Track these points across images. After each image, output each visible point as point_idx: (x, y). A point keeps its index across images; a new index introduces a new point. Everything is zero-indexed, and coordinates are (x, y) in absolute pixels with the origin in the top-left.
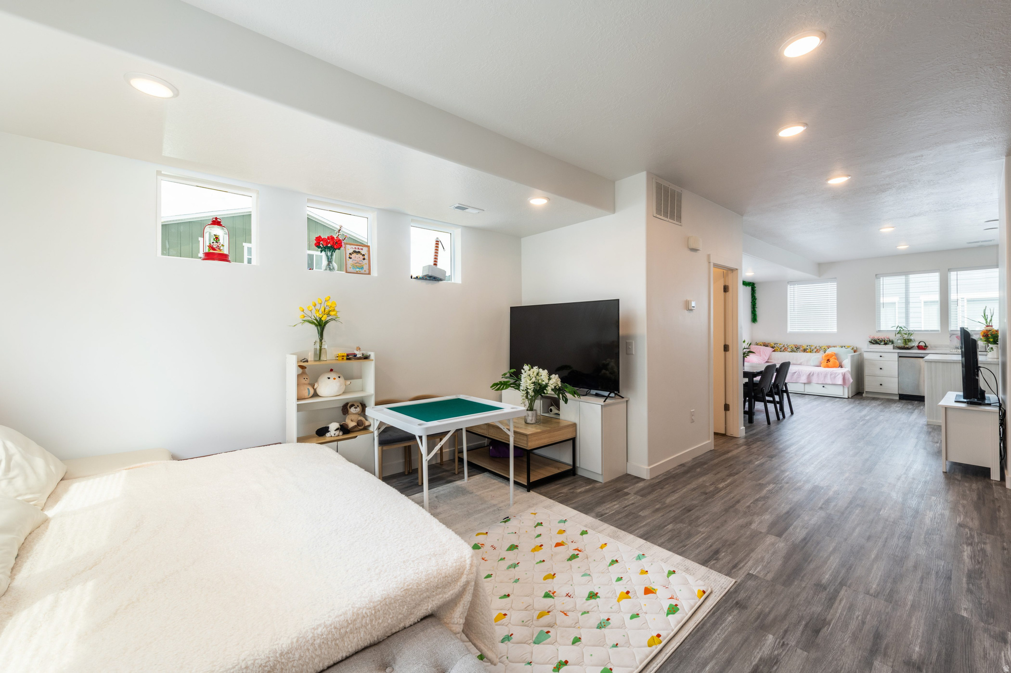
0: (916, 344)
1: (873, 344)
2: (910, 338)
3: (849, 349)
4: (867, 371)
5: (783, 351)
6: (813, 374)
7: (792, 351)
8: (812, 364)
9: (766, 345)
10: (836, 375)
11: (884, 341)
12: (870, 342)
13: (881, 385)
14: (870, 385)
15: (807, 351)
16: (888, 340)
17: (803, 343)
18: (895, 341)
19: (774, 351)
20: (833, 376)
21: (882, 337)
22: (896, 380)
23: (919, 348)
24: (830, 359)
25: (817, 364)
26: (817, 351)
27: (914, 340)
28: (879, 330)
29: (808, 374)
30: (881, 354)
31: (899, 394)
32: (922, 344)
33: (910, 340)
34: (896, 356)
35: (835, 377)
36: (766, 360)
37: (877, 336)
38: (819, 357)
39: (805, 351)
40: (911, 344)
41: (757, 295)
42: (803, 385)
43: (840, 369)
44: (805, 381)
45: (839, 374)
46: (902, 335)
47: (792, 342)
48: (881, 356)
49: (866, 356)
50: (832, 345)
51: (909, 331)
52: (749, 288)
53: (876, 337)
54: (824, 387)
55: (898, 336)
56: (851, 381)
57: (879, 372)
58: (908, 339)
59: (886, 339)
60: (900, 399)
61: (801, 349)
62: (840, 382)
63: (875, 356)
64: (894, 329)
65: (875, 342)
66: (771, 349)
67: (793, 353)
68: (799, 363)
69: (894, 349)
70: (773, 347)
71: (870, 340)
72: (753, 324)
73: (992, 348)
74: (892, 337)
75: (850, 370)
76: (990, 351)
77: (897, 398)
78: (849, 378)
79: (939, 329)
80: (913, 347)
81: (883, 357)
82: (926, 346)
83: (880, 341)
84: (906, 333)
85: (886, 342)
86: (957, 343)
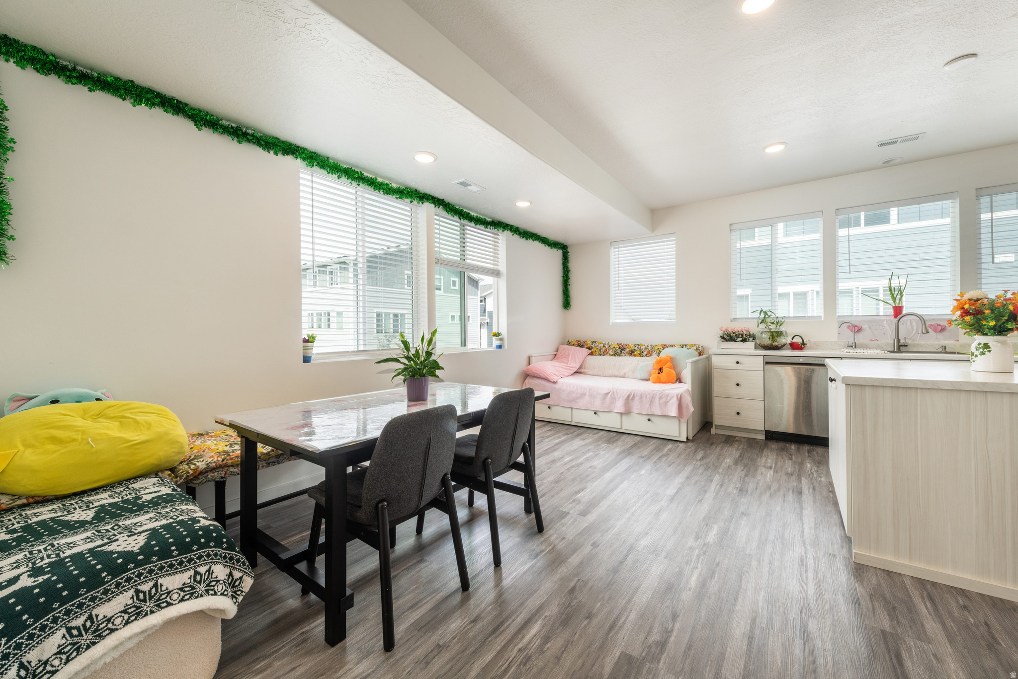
0: (788, 340)
1: (727, 341)
2: (780, 330)
3: (692, 350)
4: (718, 388)
5: (604, 354)
6: (634, 397)
7: (616, 354)
8: (639, 377)
9: (580, 345)
10: (669, 399)
11: (742, 335)
12: (721, 337)
13: (738, 413)
14: (722, 416)
15: (635, 353)
16: (748, 333)
17: (630, 339)
18: (758, 335)
19: (591, 354)
20: (663, 400)
21: (739, 329)
22: (761, 404)
23: (794, 346)
24: (664, 367)
25: (645, 376)
26: (649, 354)
27: (787, 334)
29: (625, 397)
30: (738, 358)
31: (766, 430)
32: (797, 340)
33: (779, 334)
34: (761, 360)
35: (666, 403)
36: (575, 370)
37: (732, 327)
38: (648, 363)
39: (632, 353)
40: (783, 340)
41: (572, 265)
42: (619, 415)
43: (678, 385)
44: (622, 410)
45: (672, 398)
46: (768, 325)
47: (615, 338)
48: (738, 363)
49: (716, 361)
50: (668, 343)
51: (777, 318)
52: (559, 253)
53: (730, 330)
54: (649, 420)
55: (762, 326)
56: (692, 409)
57: (735, 391)
58: (777, 332)
59: (745, 332)
60: (767, 438)
61: (627, 350)
62: (674, 412)
63: (729, 362)
64: (757, 315)
65: (729, 337)
66: (588, 351)
67: (617, 358)
68: (621, 374)
69: (756, 348)
70: (589, 348)
71: (721, 334)
72: (566, 311)
73: (986, 346)
74: (754, 328)
75: (690, 389)
76: (983, 353)
77: (763, 437)
78: (688, 405)
79: (822, 314)
80: (784, 345)
81: (741, 363)
82: (803, 344)
83: (736, 335)
84: (773, 321)
85: (744, 337)
86: (849, 337)
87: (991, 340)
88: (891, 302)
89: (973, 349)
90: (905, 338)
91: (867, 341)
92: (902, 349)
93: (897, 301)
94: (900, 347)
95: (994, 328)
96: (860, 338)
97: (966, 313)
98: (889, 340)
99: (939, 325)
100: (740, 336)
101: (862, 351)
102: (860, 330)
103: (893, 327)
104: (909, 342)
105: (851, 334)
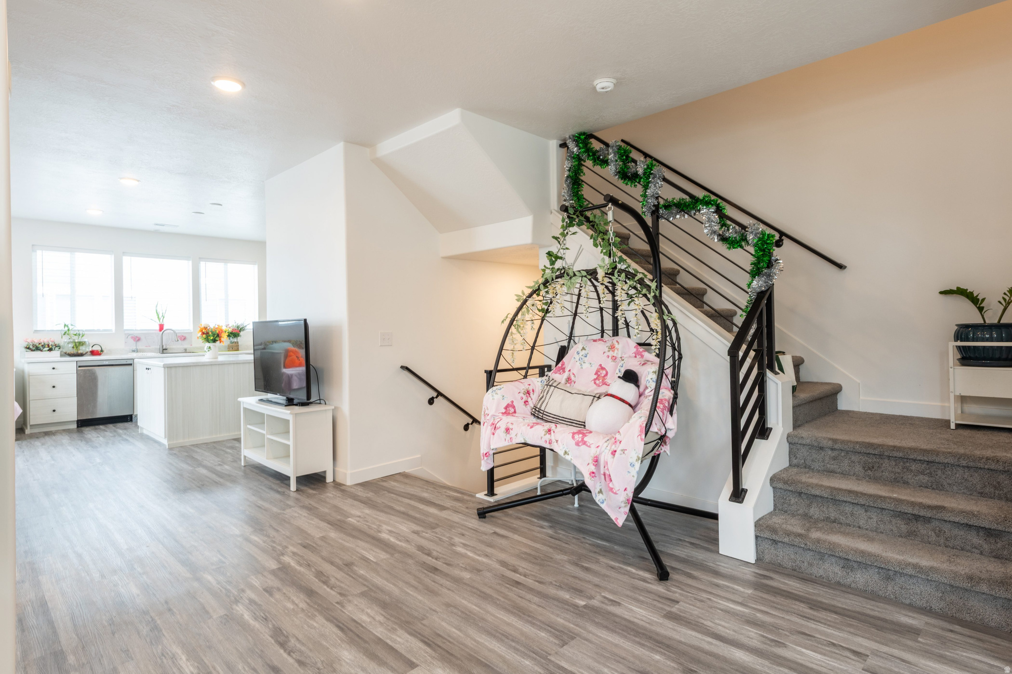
0: (89, 348)
1: (32, 350)
2: (82, 341)
4: (32, 393)
11: (49, 346)
12: (27, 347)
13: (54, 411)
14: (37, 414)
16: (53, 344)
18: (61, 344)
21: (45, 341)
23: (93, 353)
27: (87, 343)
28: (36, 329)
30: (54, 365)
31: (79, 420)
32: (95, 348)
33: (81, 344)
34: (72, 365)
37: (37, 339)
40: (82, 349)
46: (71, 336)
48: (54, 368)
49: (30, 369)
51: (79, 330)
53: (35, 341)
55: (66, 337)
56: (20, 411)
57: (51, 392)
58: (78, 342)
59: (50, 343)
60: (78, 426)
63: (45, 369)
64: (58, 327)
65: (34, 347)
69: (61, 356)
71: (25, 344)
73: (210, 347)
74: (58, 340)
77: (75, 426)
79: (114, 328)
80: (87, 352)
81: (56, 369)
82: (102, 351)
83: (42, 346)
84: (75, 333)
85: (51, 347)
86: (132, 345)
87: (211, 345)
88: (158, 321)
89: (205, 349)
90: (166, 345)
91: (144, 347)
92: (165, 351)
93: (161, 321)
94: (164, 350)
95: (212, 340)
96: (140, 345)
97: (203, 333)
98: (158, 346)
99: (183, 336)
100: (47, 346)
101: (141, 354)
102: (139, 339)
103: (160, 337)
104: (168, 347)
105: (134, 343)
